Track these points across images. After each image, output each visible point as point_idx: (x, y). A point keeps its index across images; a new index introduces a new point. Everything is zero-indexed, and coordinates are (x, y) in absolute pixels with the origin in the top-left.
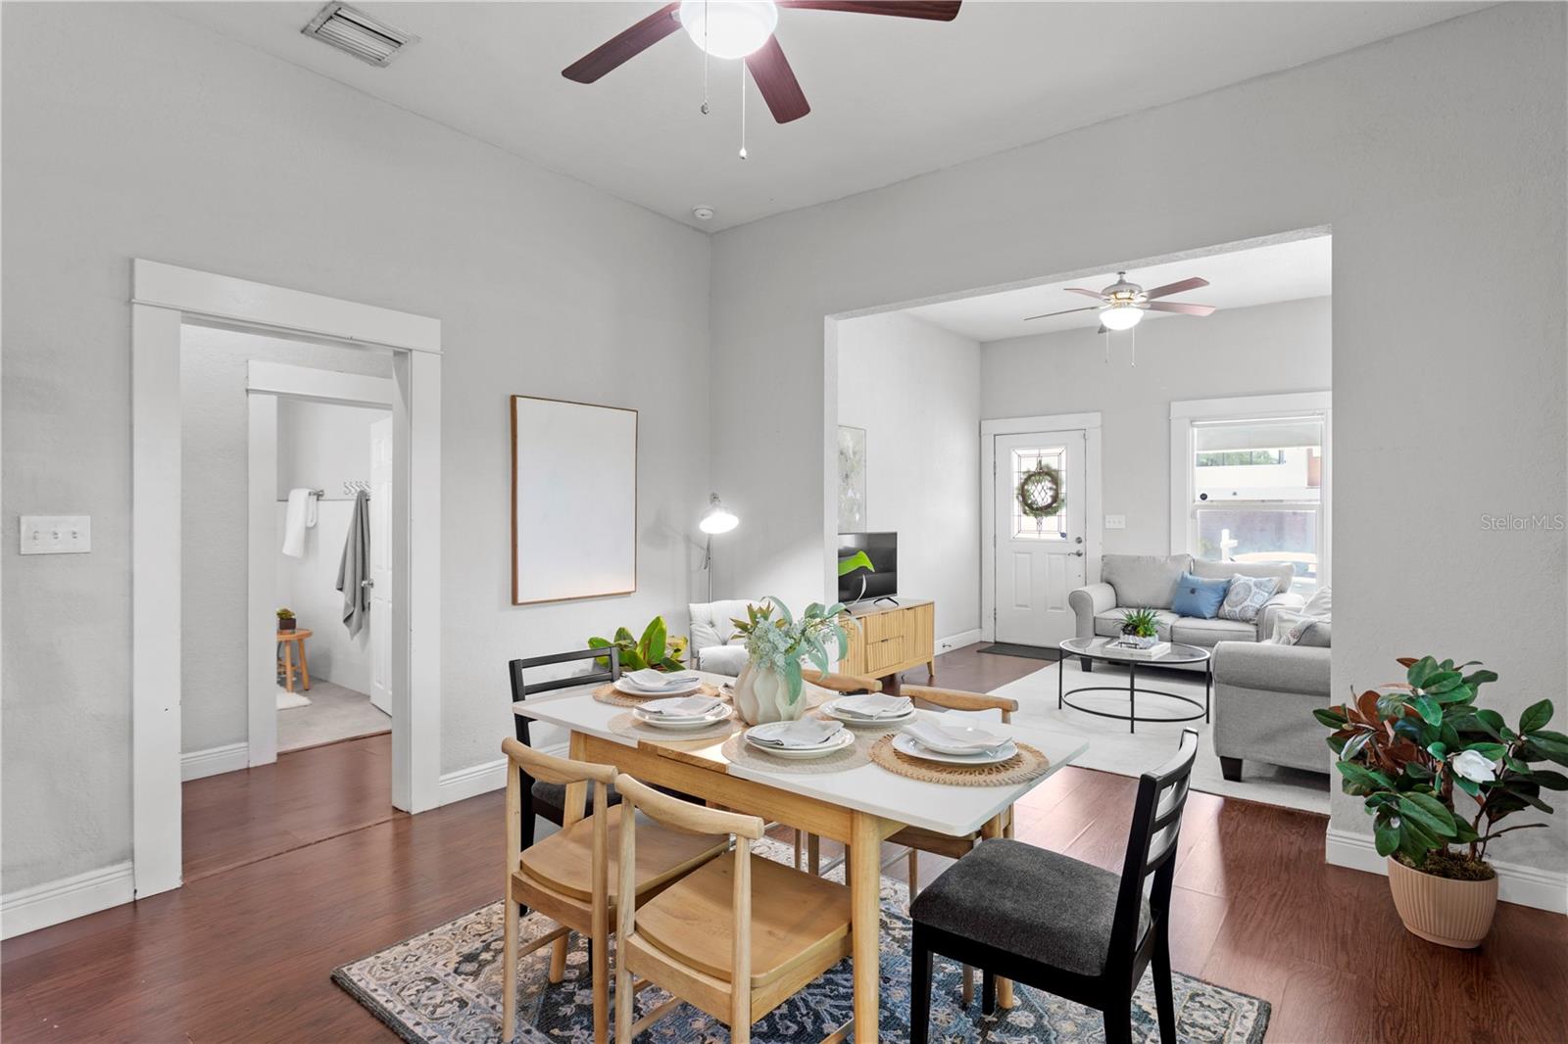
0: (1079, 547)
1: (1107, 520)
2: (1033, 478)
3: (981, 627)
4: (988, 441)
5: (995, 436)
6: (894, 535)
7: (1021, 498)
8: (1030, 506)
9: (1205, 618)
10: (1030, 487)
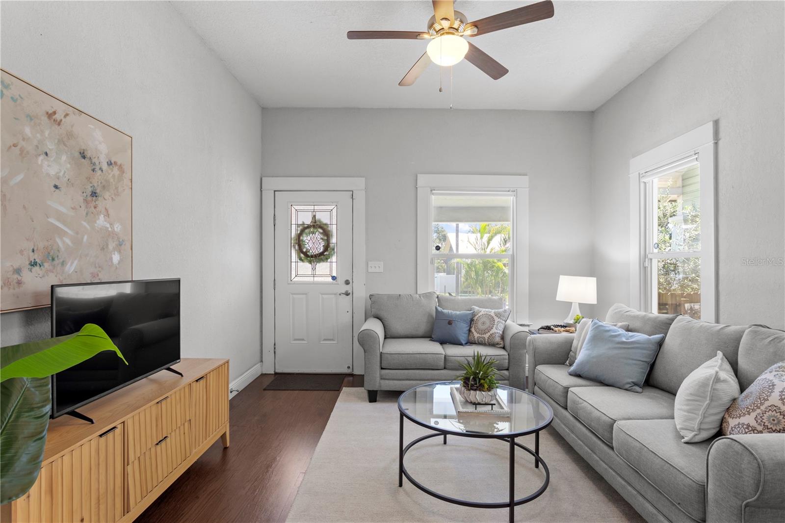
0: (348, 288)
1: (369, 266)
2: (307, 231)
3: (262, 361)
4: (268, 197)
5: (275, 191)
6: (178, 282)
7: (297, 247)
8: (306, 254)
9: (461, 344)
10: (305, 238)
